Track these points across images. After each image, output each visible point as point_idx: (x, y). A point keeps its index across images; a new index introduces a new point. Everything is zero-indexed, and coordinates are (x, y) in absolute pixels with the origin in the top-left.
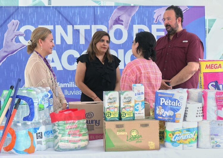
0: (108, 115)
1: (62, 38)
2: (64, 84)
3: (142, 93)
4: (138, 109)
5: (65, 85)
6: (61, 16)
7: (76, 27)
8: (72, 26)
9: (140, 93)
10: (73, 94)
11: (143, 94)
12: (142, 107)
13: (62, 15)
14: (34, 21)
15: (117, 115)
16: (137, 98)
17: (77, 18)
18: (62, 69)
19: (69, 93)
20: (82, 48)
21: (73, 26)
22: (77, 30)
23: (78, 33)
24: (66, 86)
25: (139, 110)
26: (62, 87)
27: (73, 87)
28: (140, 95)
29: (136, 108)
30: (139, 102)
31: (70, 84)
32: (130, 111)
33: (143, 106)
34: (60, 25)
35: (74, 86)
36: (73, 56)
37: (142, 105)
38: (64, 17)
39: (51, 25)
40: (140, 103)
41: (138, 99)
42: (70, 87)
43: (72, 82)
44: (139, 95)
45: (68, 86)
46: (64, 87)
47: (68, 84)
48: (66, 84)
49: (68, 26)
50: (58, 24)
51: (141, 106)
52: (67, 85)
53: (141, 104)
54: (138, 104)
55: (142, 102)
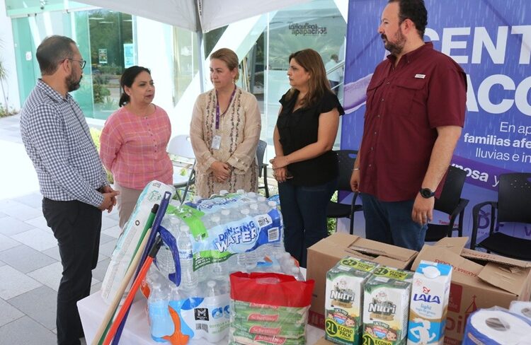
0: (330, 328)
1: (485, 51)
2: (477, 138)
3: (436, 299)
4: (417, 336)
5: (479, 140)
6: (488, 8)
7: (516, 30)
8: (507, 27)
9: (430, 296)
10: (490, 157)
11: (439, 302)
12: (431, 336)
13: (490, 6)
14: (436, 19)
15: (352, 335)
16: (419, 307)
17: (521, 11)
18: (477, 111)
19: (484, 155)
20: (522, 71)
21: (510, 29)
22: (517, 35)
23: (518, 42)
24: (480, 142)
25: (420, 342)
26: (473, 142)
27: (492, 145)
28: (428, 301)
29: (414, 334)
30: (424, 319)
31: (488, 139)
32: (386, 339)
33: (434, 335)
34: (484, 26)
35: (494, 144)
36: (502, 86)
37: (430, 332)
38: (494, 10)
39: (467, 26)
40: (427, 325)
41: (421, 312)
42: (488, 143)
43: (492, 136)
44: (425, 300)
45: (484, 143)
46: (476, 142)
47: (484, 138)
48: (480, 138)
49: (500, 28)
50: (480, 25)
51: (428, 332)
52: (483, 140)
53: (429, 328)
54: (421, 324)
55: (432, 321)
